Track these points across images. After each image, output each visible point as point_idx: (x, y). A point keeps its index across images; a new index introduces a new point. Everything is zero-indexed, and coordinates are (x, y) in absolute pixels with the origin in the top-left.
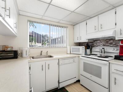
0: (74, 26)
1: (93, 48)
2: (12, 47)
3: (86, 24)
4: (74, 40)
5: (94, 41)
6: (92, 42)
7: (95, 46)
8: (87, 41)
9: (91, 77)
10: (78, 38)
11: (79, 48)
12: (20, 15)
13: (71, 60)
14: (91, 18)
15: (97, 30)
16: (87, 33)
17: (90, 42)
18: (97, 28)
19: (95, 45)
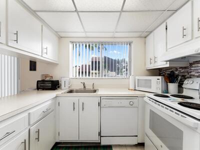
0: (145, 37)
1: (186, 82)
2: (52, 77)
3: (166, 29)
4: (145, 64)
5: (191, 64)
6: (185, 68)
7: (194, 76)
8: (168, 65)
9: (162, 147)
10: (151, 59)
11: (151, 80)
12: (62, 37)
13: (126, 102)
14: (176, 11)
15: (189, 37)
16: (168, 48)
17: (180, 68)
18: (188, 32)
19: (192, 73)
